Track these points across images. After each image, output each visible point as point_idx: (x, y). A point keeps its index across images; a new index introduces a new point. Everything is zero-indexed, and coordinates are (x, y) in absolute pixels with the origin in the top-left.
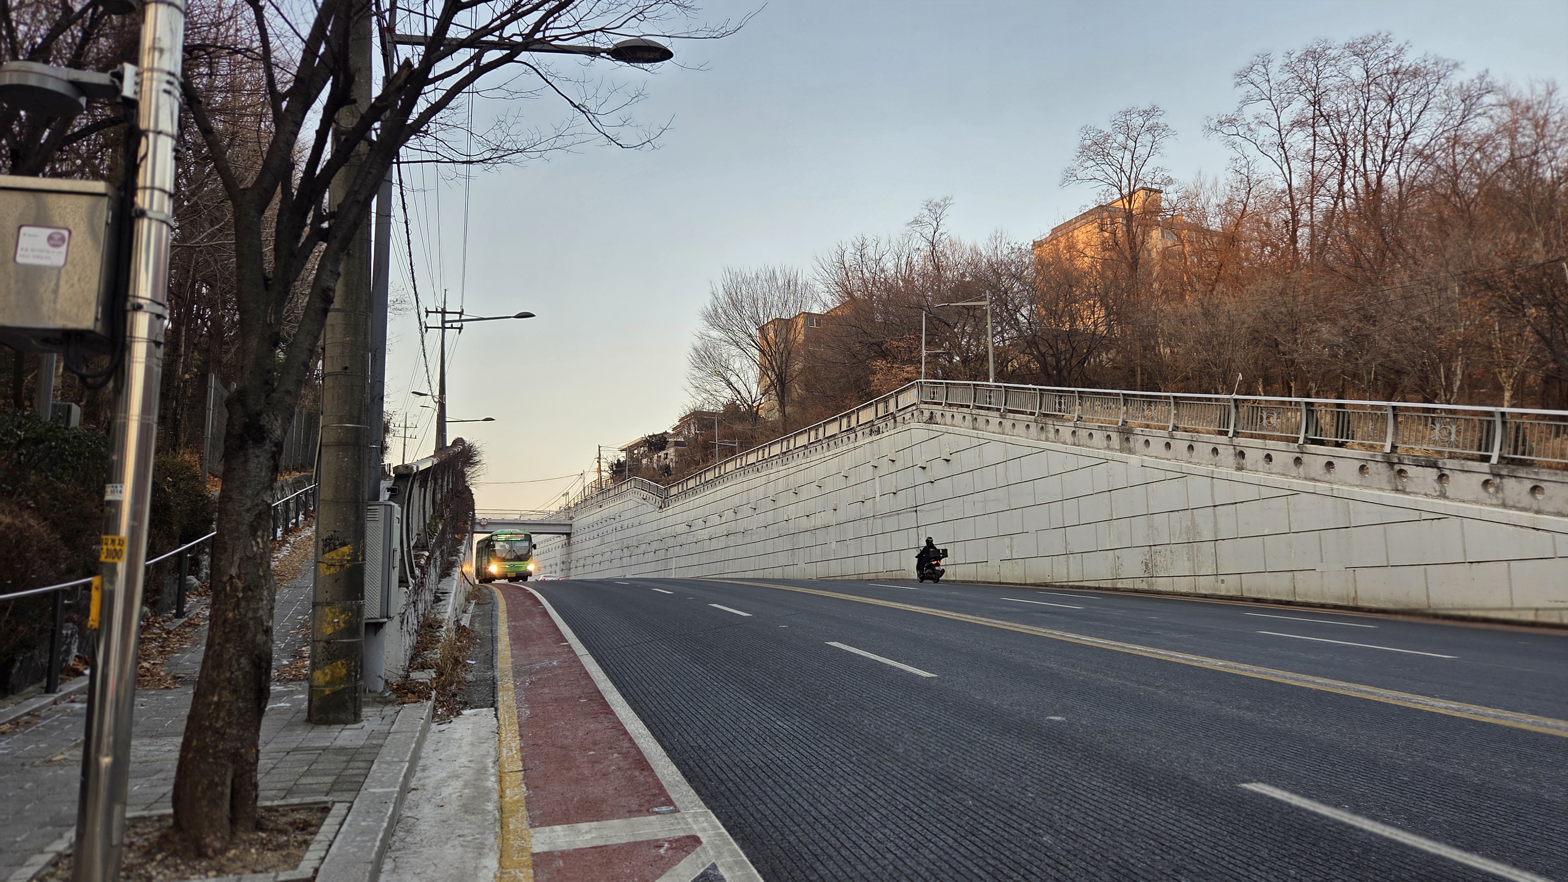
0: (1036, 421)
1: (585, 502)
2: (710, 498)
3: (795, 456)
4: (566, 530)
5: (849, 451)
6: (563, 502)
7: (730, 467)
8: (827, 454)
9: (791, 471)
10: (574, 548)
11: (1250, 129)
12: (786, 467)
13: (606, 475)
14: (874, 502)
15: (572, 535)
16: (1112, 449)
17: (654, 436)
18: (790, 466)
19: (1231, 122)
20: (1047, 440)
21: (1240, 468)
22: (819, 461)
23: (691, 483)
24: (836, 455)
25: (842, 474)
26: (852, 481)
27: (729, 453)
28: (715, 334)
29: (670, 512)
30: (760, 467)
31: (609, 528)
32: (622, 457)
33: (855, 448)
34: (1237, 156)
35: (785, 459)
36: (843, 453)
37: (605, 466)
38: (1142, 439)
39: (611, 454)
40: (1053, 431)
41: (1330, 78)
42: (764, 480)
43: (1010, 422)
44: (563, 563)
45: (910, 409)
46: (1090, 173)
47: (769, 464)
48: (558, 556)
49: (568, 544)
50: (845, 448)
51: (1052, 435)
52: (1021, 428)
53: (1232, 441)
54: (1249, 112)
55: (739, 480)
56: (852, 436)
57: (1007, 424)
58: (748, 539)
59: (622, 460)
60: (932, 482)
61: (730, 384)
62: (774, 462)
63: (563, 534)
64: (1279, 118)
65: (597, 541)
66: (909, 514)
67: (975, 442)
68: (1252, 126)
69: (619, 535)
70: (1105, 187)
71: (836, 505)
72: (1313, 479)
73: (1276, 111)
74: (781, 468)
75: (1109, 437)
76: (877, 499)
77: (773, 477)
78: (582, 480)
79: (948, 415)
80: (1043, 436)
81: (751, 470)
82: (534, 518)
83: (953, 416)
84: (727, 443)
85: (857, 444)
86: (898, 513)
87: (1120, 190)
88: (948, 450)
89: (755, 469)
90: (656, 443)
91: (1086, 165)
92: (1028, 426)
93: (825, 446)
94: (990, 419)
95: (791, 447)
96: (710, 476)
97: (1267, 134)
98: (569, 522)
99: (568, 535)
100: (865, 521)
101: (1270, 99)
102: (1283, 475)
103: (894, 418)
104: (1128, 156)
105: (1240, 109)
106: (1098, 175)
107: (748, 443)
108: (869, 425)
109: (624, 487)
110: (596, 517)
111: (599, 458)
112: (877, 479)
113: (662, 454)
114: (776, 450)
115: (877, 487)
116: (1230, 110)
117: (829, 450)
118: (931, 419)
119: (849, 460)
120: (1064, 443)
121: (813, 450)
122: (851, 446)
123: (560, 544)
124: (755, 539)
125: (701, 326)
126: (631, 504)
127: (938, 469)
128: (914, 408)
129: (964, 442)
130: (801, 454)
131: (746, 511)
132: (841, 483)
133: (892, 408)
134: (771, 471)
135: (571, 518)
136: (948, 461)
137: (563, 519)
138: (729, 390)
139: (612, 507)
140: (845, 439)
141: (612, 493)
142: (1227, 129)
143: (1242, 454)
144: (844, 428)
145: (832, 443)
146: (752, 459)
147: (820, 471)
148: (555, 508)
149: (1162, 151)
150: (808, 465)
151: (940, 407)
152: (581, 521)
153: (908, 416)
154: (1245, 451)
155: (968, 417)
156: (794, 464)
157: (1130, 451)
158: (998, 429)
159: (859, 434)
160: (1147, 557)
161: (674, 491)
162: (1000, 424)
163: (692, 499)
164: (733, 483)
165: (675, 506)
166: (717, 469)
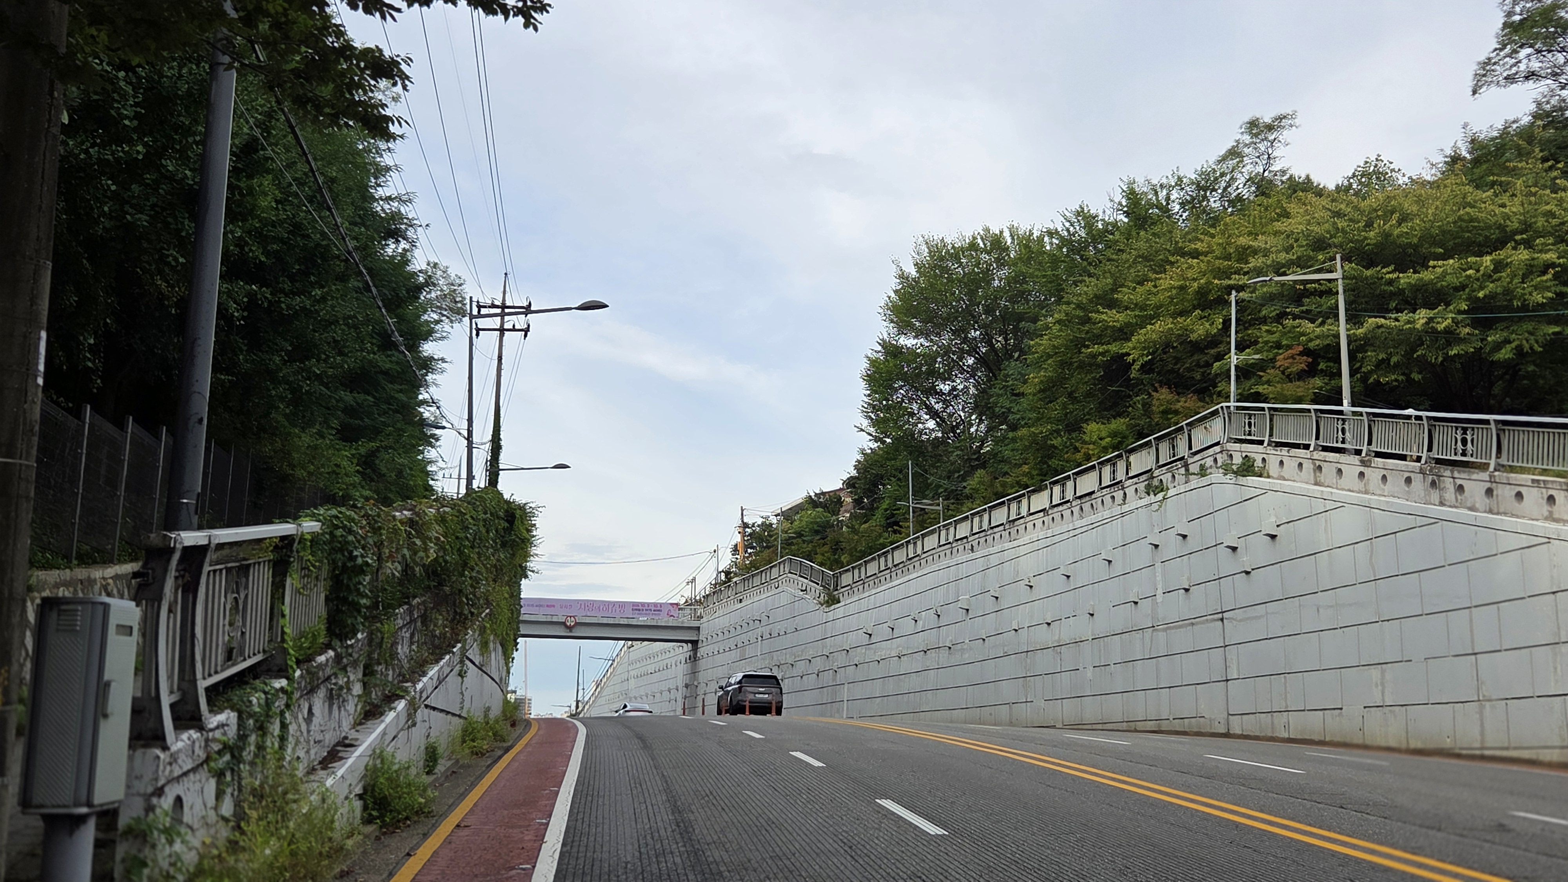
0: (1422, 472)
1: (719, 591)
2: (900, 591)
3: (1030, 526)
4: (691, 635)
5: (1113, 517)
6: (688, 592)
7: (931, 542)
8: (1078, 523)
9: (1024, 549)
10: (704, 662)
12: (1015, 543)
14: (1155, 602)
15: (700, 645)
16: (1555, 520)
17: (822, 493)
18: (1021, 541)
20: (1441, 503)
22: (1065, 536)
23: (872, 568)
24: (1093, 526)
25: (1104, 555)
26: (1118, 568)
27: (928, 520)
29: (841, 612)
30: (975, 543)
31: (753, 635)
33: (1123, 515)
35: (1013, 531)
36: (1103, 521)
39: (759, 521)
40: (1451, 487)
42: (980, 564)
43: (1379, 473)
45: (1211, 451)
47: (990, 538)
48: (680, 676)
49: (694, 656)
50: (1107, 514)
51: (1449, 493)
52: (1396, 482)
55: (945, 562)
56: (1119, 495)
57: (1373, 475)
58: (955, 659)
60: (1247, 572)
62: (997, 536)
63: (686, 642)
65: (736, 653)
66: (1212, 624)
67: (1318, 506)
69: (768, 644)
71: (1093, 605)
74: (1007, 544)
76: (1159, 598)
77: (994, 560)
79: (1274, 461)
80: (1434, 497)
81: (961, 548)
83: (1281, 462)
85: (1126, 508)
86: (1192, 622)
88: (1273, 519)
89: (968, 546)
92: (1408, 480)
93: (1076, 510)
94: (1342, 467)
95: (1024, 512)
96: (899, 556)
98: (695, 624)
99: (695, 643)
100: (1139, 635)
103: (1186, 465)
108: (1145, 476)
109: (774, 574)
110: (734, 617)
111: (743, 526)
112: (1159, 565)
115: (1159, 577)
117: (1082, 517)
118: (1245, 468)
119: (1113, 534)
120: (1472, 509)
121: (1057, 516)
122: (1117, 510)
123: (682, 656)
124: (967, 657)
126: (784, 599)
127: (1258, 551)
128: (1218, 448)
129: (1303, 507)
130: (1039, 523)
131: (952, 613)
132: (1100, 571)
133: (1183, 449)
135: (700, 617)
136: (1271, 533)
137: (686, 620)
139: (757, 602)
140: (1107, 499)
141: (757, 581)
144: (1106, 481)
145: (1087, 507)
146: (963, 530)
147: (1066, 551)
148: (676, 603)
150: (1049, 542)
151: (1260, 448)
152: (712, 622)
153: (1207, 463)
155: (1307, 464)
156: (1027, 538)
158: (1358, 484)
159: (1130, 491)
161: (846, 579)
162: (1362, 474)
163: (874, 591)
164: (935, 567)
165: (849, 604)
166: (911, 547)
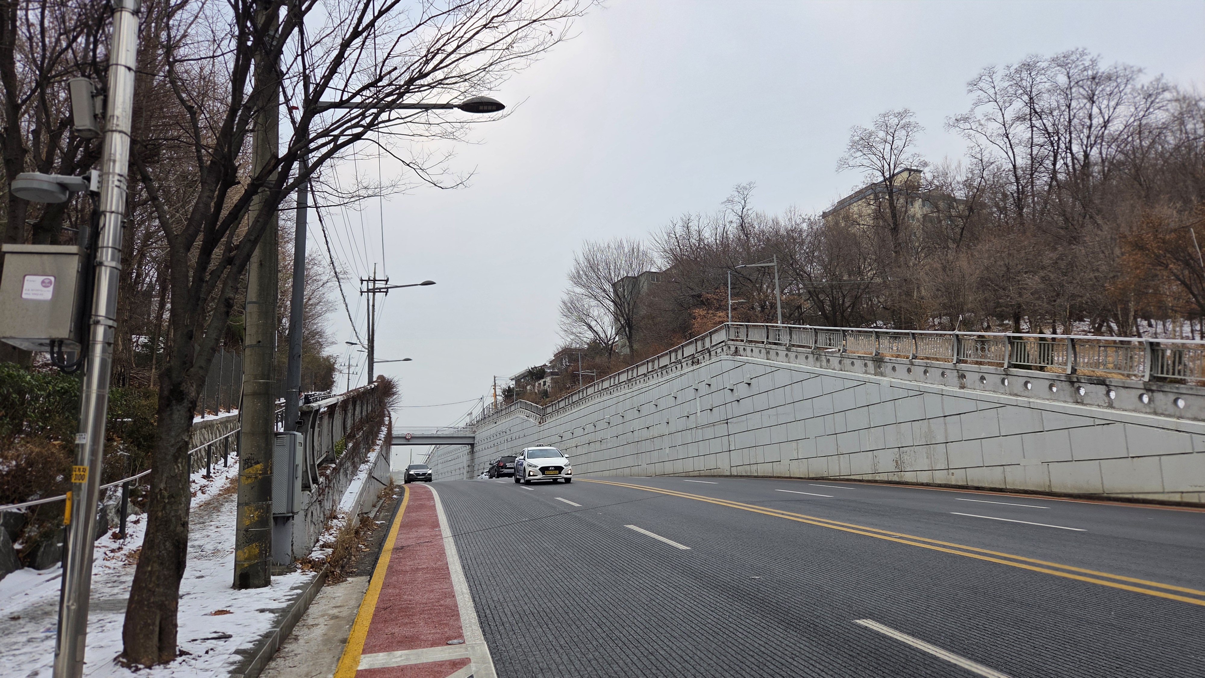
0: (812, 353)
1: (484, 419)
2: (576, 415)
3: (638, 382)
4: (470, 441)
5: (677, 377)
6: (468, 420)
7: (590, 391)
8: (661, 380)
9: (635, 393)
10: (477, 455)
11: (981, 125)
12: (631, 390)
13: (500, 399)
14: (696, 416)
15: (475, 445)
16: (869, 374)
17: (535, 367)
18: (634, 389)
19: (966, 119)
20: (821, 367)
21: (962, 387)
22: (655, 386)
23: (562, 404)
24: (667, 381)
25: (672, 395)
26: (679, 401)
27: (589, 380)
28: (579, 290)
29: (546, 426)
30: (612, 391)
31: (502, 439)
32: (512, 384)
33: (681, 375)
34: (972, 144)
35: (630, 385)
36: (672, 379)
37: (499, 392)
38: (890, 366)
39: (504, 382)
40: (825, 361)
41: (1042, 84)
42: (615, 400)
43: (794, 354)
44: (469, 466)
45: (721, 345)
46: (858, 161)
47: (619, 388)
48: (465, 461)
49: (472, 452)
50: (674, 375)
51: (824, 363)
52: (802, 357)
53: (956, 366)
54: (979, 113)
55: (598, 400)
56: (679, 366)
57: (792, 355)
58: (604, 446)
59: (512, 386)
60: (738, 401)
61: (590, 327)
62: (622, 387)
63: (468, 444)
64: (1003, 115)
65: (493, 450)
66: (722, 425)
67: (769, 370)
68: (982, 122)
69: (510, 445)
70: (870, 172)
71: (668, 419)
72: (1016, 395)
73: (1001, 110)
74: (627, 391)
75: (866, 365)
76: (699, 414)
77: (621, 398)
78: (481, 403)
79: (748, 350)
80: (818, 364)
81: (605, 393)
82: (447, 433)
83: (752, 350)
84: (588, 372)
85: (682, 372)
86: (714, 424)
87: (883, 174)
88: (748, 376)
89: (609, 392)
90: (536, 374)
91: (855, 155)
92: (807, 358)
93: (659, 374)
94: (779, 352)
95: (635, 375)
96: (575, 398)
97: (994, 127)
98: (473, 435)
99: (472, 445)
100: (690, 432)
101: (996, 101)
102: (994, 391)
103: (709, 352)
104: (888, 147)
105: (972, 110)
106: (865, 162)
107: (603, 372)
108: (690, 358)
109: (513, 408)
110: (493, 431)
111: (495, 385)
112: (698, 399)
113: (541, 382)
114: (623, 377)
115: (698, 405)
116: (964, 111)
117: (662, 377)
118: (736, 352)
119: (677, 384)
120: (833, 369)
121: (650, 377)
122: (678, 373)
123: (466, 452)
124: (609, 446)
125: (568, 285)
126: (518, 421)
127: (742, 391)
128: (723, 344)
129: (761, 370)
130: (642, 380)
131: (602, 425)
132: (671, 401)
133: (708, 345)
134: (620, 394)
135: (475, 432)
136: (749, 384)
137: (468, 433)
138: (590, 332)
139: (504, 423)
140: (674, 368)
141: (504, 412)
142: (962, 125)
143: (963, 376)
144: (673, 360)
145: (664, 372)
146: (606, 384)
147: (655, 394)
148: (462, 424)
149: (915, 142)
150: (647, 389)
151: (742, 343)
152: (482, 434)
153: (719, 350)
154: (966, 374)
155: (763, 351)
156: (636, 388)
157: (882, 375)
158: (785, 359)
159: (684, 364)
160: (897, 456)
161: (549, 410)
162: (787, 355)
163: (563, 415)
164: (593, 403)
165: (551, 422)
166: (581, 393)
